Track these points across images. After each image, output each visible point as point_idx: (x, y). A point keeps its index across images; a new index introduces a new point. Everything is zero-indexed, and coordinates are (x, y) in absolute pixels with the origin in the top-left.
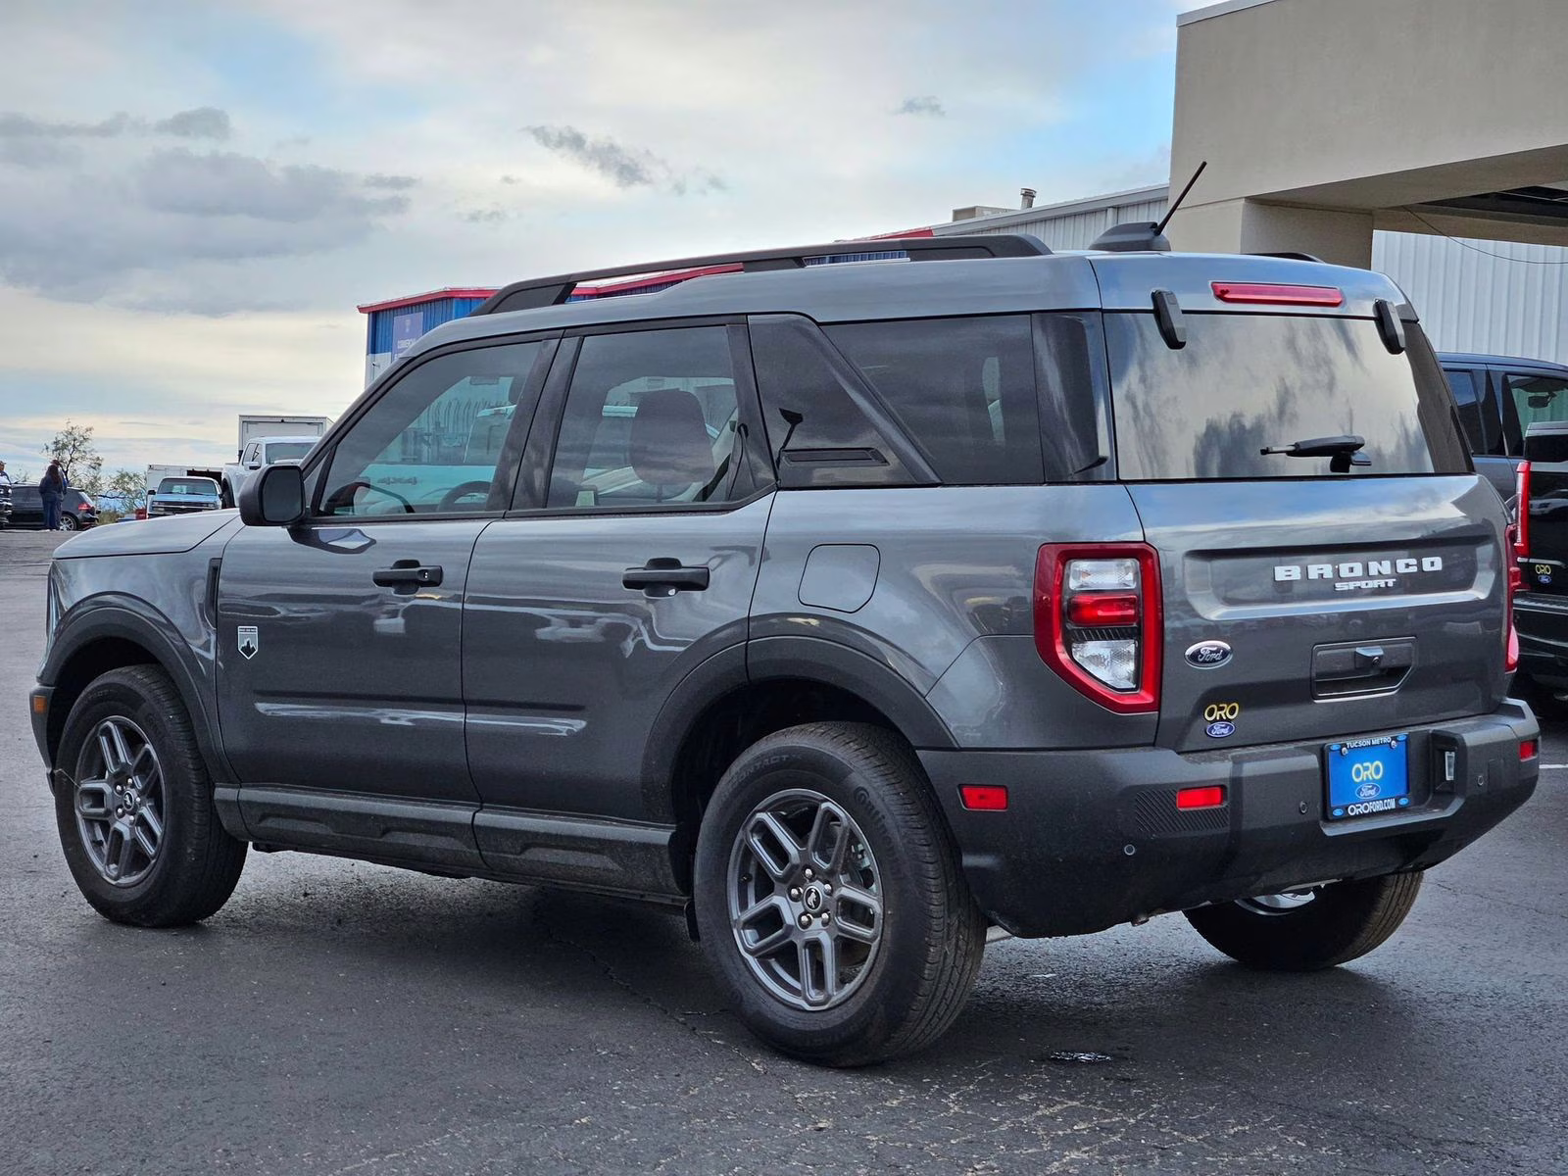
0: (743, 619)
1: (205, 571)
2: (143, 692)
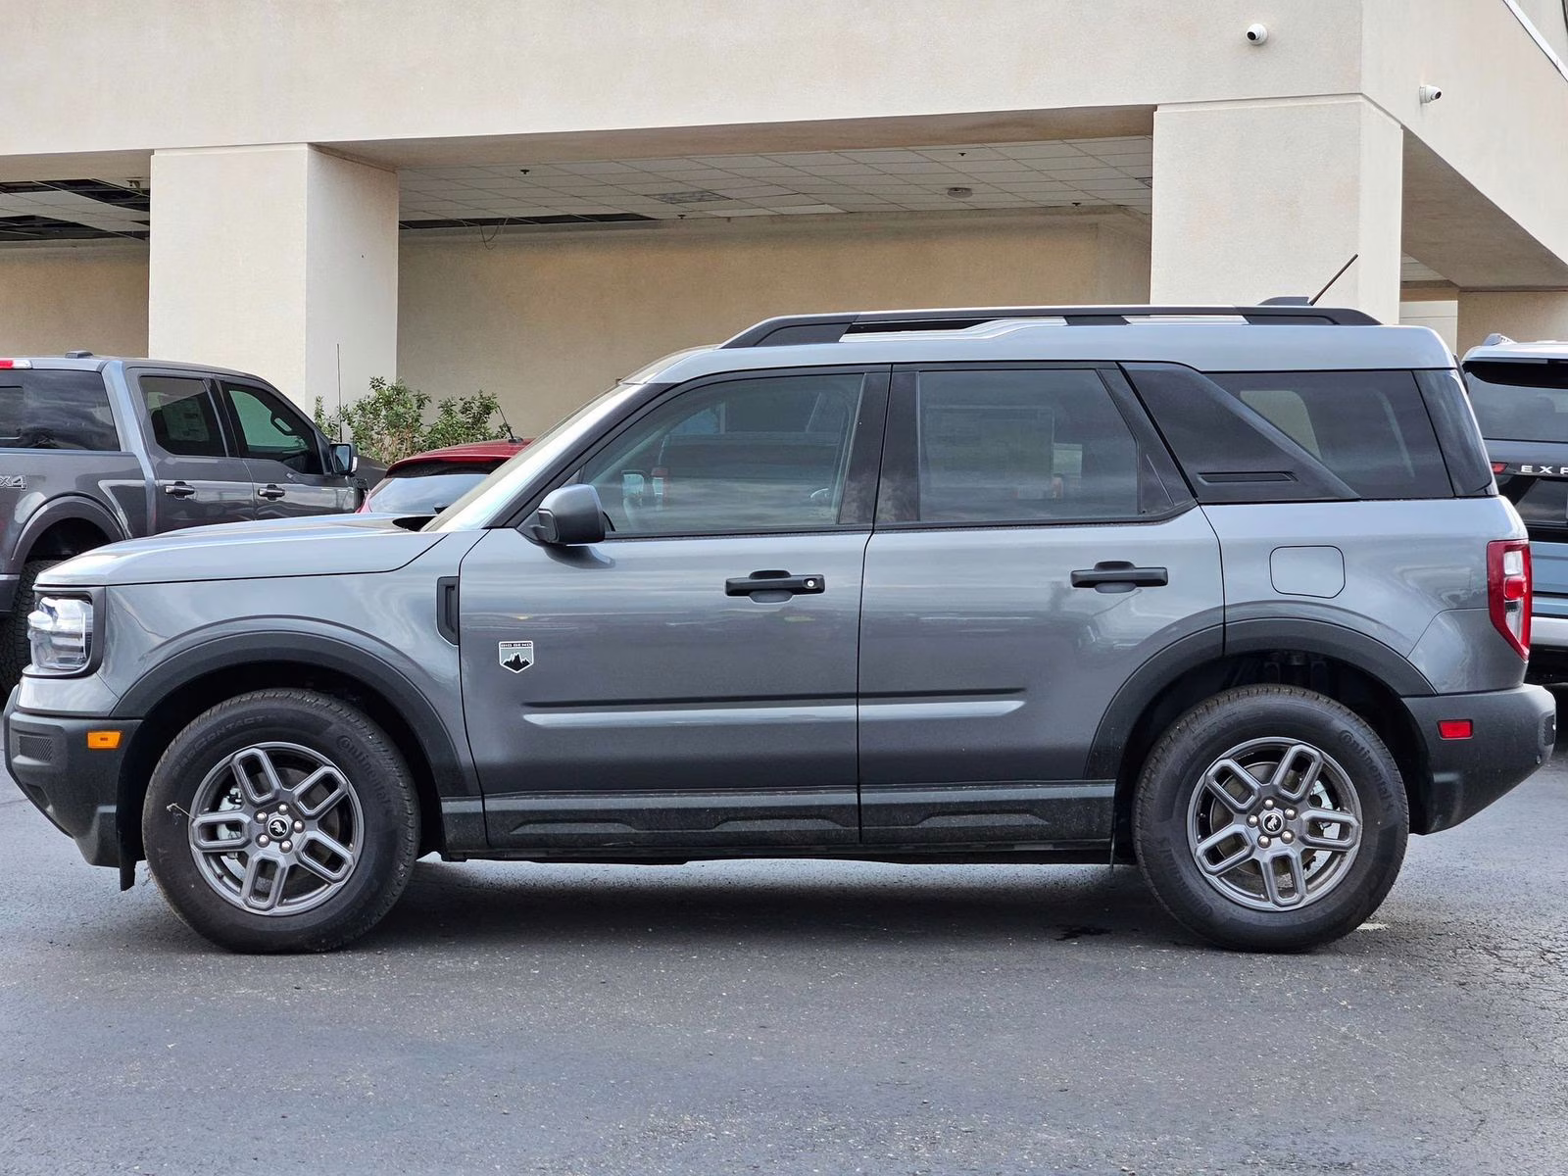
0: (1218, 608)
1: (431, 591)
2: (324, 715)
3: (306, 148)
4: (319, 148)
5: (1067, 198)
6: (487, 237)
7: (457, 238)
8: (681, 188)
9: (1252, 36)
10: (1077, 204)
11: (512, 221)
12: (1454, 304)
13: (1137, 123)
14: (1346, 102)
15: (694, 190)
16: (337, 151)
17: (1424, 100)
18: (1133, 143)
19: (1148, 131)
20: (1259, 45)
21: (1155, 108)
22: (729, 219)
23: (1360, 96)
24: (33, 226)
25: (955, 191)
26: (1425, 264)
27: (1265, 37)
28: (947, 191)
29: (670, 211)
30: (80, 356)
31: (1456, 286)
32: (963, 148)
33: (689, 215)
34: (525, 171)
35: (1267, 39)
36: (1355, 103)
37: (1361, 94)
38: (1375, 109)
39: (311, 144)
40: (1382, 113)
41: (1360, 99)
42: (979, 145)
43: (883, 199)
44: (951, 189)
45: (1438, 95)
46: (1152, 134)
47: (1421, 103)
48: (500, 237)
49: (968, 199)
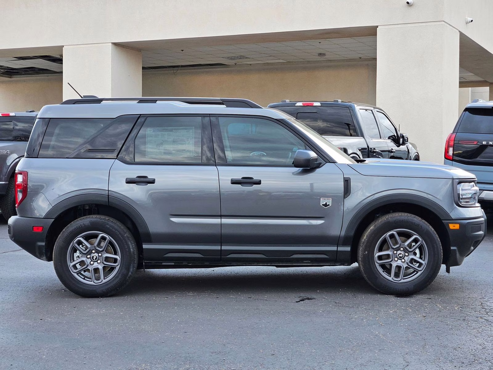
3: (110, 44)
4: (115, 44)
5: (357, 56)
6: (175, 71)
7: (167, 72)
8: (233, 55)
9: (408, 3)
10: (360, 58)
11: (182, 66)
12: (488, 88)
13: (372, 32)
14: (438, 24)
15: (238, 55)
16: (120, 45)
17: (467, 23)
18: (370, 38)
19: (375, 34)
20: (411, 6)
21: (377, 27)
22: (251, 64)
23: (443, 22)
24: (35, 70)
25: (320, 54)
26: (477, 75)
27: (412, 3)
28: (318, 55)
29: (232, 62)
30: (30, 112)
31: (489, 82)
32: (320, 40)
33: (238, 63)
34: (182, 50)
35: (413, 4)
36: (442, 24)
37: (443, 21)
38: (448, 25)
39: (112, 43)
40: (451, 27)
41: (443, 23)
42: (324, 40)
43: (298, 58)
44: (319, 54)
45: (472, 21)
46: (377, 35)
47: (466, 24)
48: (178, 71)
49: (324, 57)
